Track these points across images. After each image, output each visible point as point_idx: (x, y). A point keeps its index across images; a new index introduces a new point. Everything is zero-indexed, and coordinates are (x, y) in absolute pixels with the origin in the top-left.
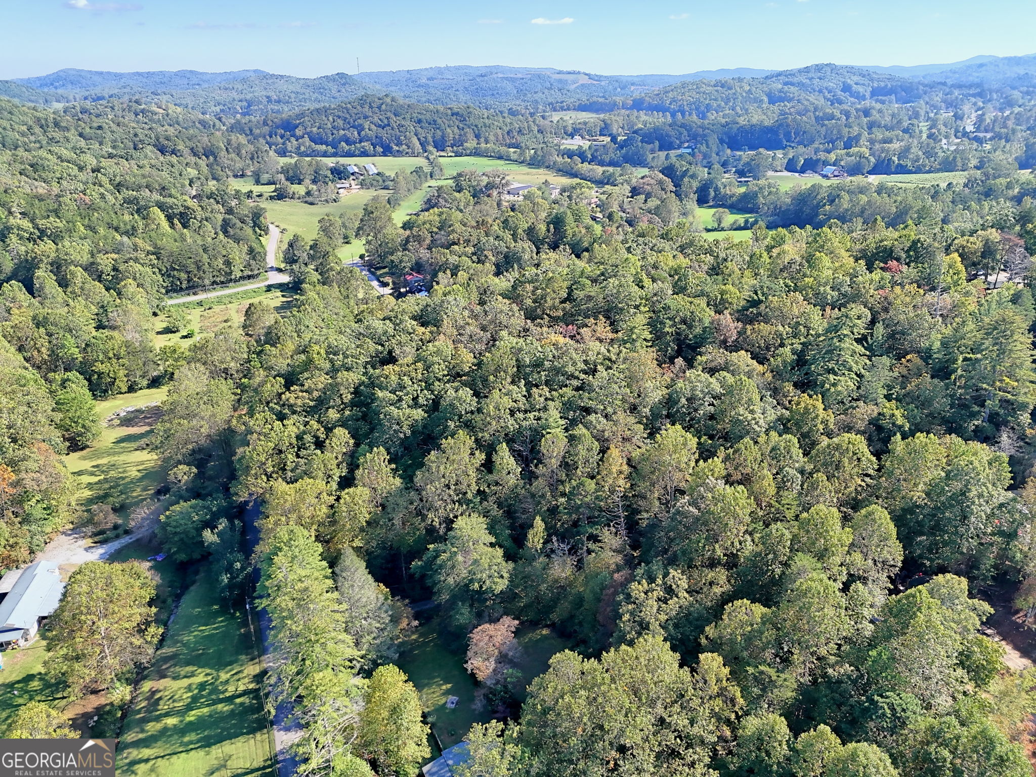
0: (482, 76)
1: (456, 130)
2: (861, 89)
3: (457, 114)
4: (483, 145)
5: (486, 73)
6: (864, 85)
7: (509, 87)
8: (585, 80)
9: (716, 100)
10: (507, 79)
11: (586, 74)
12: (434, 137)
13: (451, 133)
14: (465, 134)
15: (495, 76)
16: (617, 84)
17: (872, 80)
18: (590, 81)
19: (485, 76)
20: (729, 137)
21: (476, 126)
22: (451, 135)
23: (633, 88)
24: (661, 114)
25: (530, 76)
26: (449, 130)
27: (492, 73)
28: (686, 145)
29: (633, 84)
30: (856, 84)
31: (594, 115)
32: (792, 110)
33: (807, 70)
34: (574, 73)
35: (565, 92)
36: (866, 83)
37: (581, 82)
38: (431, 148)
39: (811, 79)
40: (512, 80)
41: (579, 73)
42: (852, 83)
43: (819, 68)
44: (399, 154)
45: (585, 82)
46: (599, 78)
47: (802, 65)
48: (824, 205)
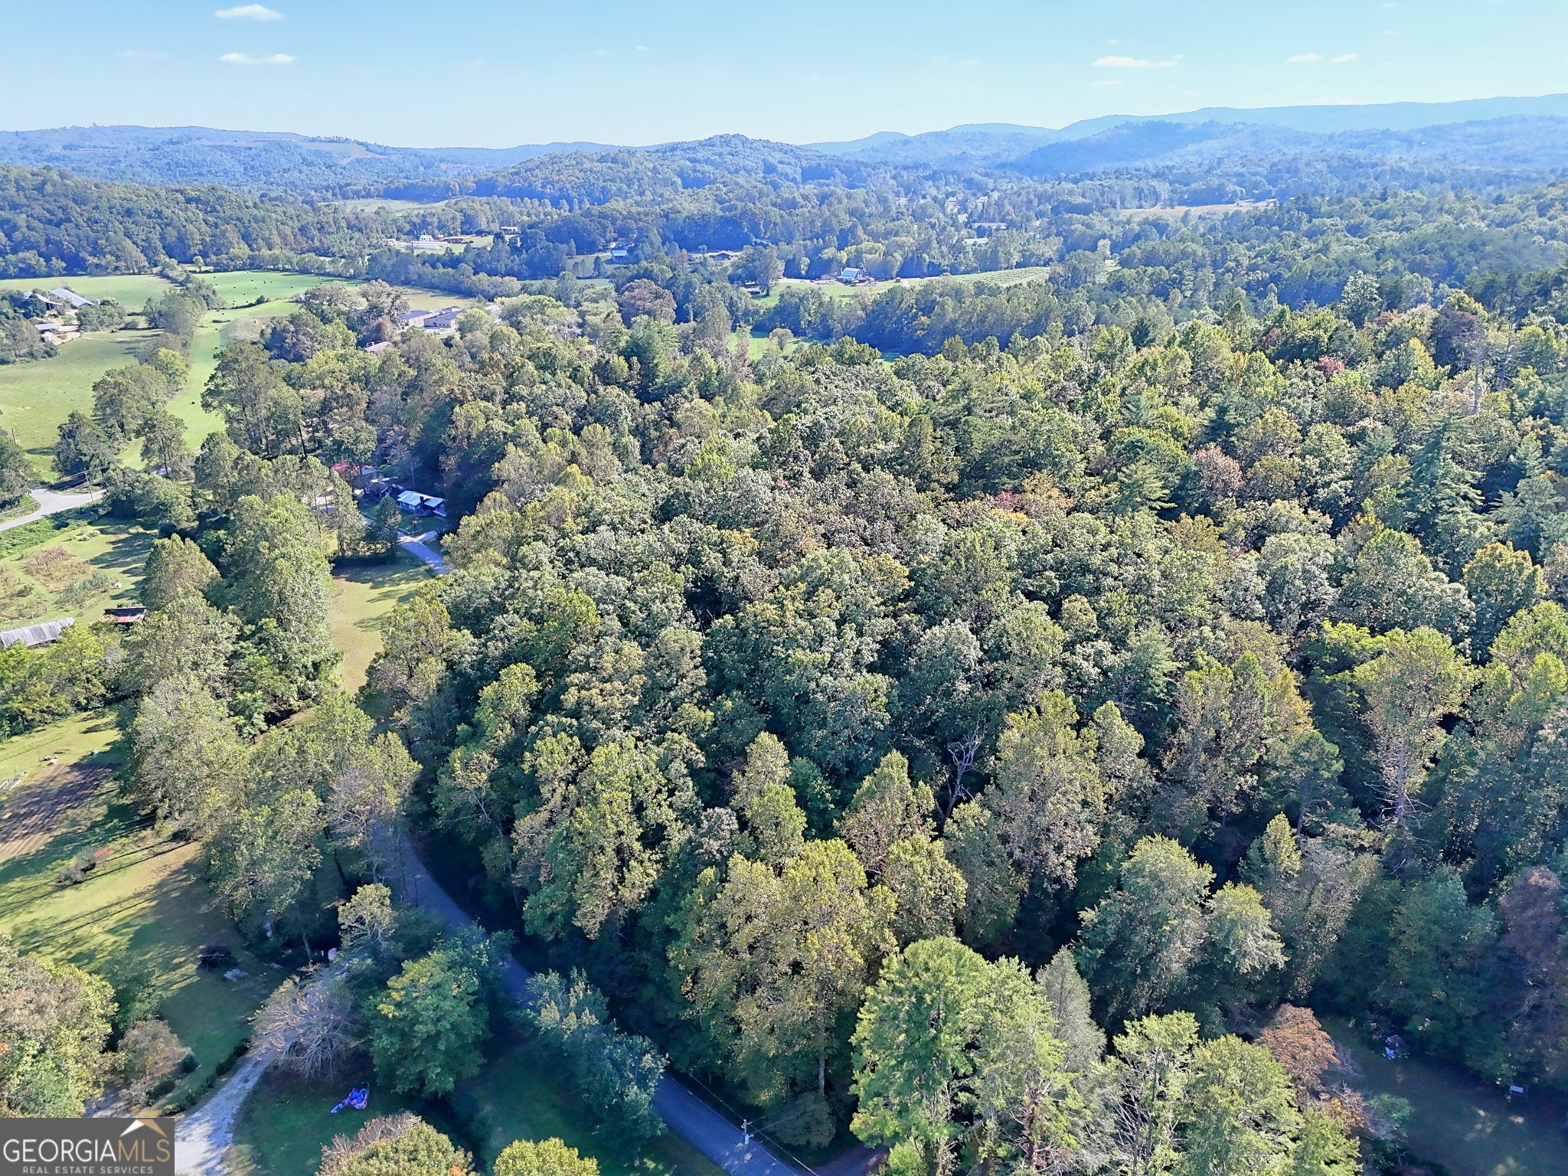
0: (171, 142)
1: (204, 227)
2: (789, 170)
3: (197, 200)
4: (265, 252)
5: (179, 138)
6: (789, 164)
7: (228, 162)
8: (362, 153)
9: (613, 181)
10: (220, 148)
11: (362, 144)
12: (162, 238)
13: (198, 233)
14: (223, 234)
15: (197, 143)
16: (417, 161)
17: (797, 157)
18: (370, 155)
19: (178, 143)
20: (674, 233)
21: (238, 219)
22: (197, 236)
23: (443, 166)
24: (536, 202)
25: (262, 145)
26: (190, 227)
27: (190, 139)
28: (613, 245)
29: (442, 160)
30: (781, 162)
31: (415, 205)
32: (731, 195)
33: (709, 143)
34: (339, 141)
35: (339, 170)
36: (793, 161)
37: (354, 157)
38: (163, 258)
39: (720, 155)
40: (232, 151)
41: (347, 141)
42: (775, 162)
43: (725, 140)
44: (100, 270)
45: (360, 157)
46: (384, 151)
47: (703, 137)
48: (915, 316)
